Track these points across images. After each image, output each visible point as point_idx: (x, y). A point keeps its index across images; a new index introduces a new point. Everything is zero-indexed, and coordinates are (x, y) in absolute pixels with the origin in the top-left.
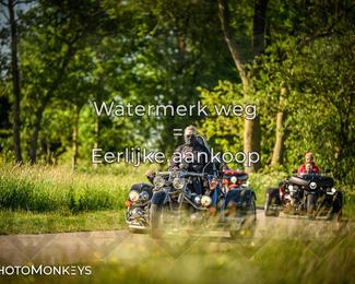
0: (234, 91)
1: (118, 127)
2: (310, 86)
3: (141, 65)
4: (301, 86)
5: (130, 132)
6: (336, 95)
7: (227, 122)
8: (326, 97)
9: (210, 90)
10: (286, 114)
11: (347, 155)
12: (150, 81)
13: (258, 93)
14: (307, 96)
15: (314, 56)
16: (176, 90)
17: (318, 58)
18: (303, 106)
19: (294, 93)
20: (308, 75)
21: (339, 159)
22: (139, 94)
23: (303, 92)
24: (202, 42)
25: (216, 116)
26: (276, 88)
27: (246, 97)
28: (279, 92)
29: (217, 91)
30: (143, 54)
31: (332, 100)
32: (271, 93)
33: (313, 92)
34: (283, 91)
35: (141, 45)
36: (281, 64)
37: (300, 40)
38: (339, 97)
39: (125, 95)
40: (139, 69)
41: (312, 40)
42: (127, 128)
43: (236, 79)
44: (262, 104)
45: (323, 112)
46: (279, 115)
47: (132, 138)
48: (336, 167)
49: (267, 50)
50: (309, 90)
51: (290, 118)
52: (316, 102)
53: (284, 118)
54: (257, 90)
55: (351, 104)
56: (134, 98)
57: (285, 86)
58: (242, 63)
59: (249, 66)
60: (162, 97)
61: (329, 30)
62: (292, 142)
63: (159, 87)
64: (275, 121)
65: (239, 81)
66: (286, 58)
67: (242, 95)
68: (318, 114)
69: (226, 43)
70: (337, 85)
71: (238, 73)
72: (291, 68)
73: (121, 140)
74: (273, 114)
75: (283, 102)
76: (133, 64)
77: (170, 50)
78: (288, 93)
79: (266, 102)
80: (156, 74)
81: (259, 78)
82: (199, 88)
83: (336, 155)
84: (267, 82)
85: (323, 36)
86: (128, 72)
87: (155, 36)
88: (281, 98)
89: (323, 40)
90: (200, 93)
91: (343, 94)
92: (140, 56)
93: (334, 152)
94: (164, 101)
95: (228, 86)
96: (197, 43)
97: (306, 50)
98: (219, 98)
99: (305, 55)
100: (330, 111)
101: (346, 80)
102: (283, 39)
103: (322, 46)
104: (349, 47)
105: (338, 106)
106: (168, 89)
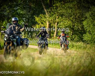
0: (44, 17)
2: (64, 16)
3: (19, 10)
4: (62, 16)
6: (71, 18)
7: (42, 25)
8: (68, 19)
9: (38, 17)
11: (74, 34)
12: (22, 14)
17: (67, 8)
18: (62, 21)
19: (60, 17)
20: (64, 12)
21: (72, 35)
24: (36, 4)
25: (39, 24)
27: (47, 18)
28: (56, 17)
29: (39, 17)
30: (20, 7)
32: (54, 17)
33: (65, 17)
34: (57, 17)
35: (19, 4)
36: (57, 10)
37: (62, 3)
38: (72, 18)
43: (44, 14)
44: (51, 20)
45: (68, 22)
46: (56, 23)
48: (71, 37)
49: (53, 6)
51: (59, 24)
52: (66, 20)
54: (50, 16)
55: (75, 21)
57: (58, 16)
58: (46, 9)
59: (48, 10)
60: (25, 18)
63: (24, 16)
64: (55, 25)
65: (46, 14)
66: (58, 8)
68: (66, 23)
69: (42, 4)
70: (71, 15)
72: (59, 11)
74: (54, 23)
75: (57, 20)
76: (17, 10)
77: (27, 6)
78: (58, 18)
79: (53, 20)
81: (51, 13)
82: (35, 16)
83: (71, 34)
84: (53, 15)
86: (16, 12)
87: (23, 2)
88: (57, 19)
89: (68, 3)
91: (73, 18)
92: (19, 8)
93: (71, 33)
94: (25, 20)
95: (43, 16)
96: (34, 4)
97: (63, 6)
98: (40, 19)
99: (63, 7)
100: (70, 22)
101: (74, 14)
102: (57, 3)
103: (68, 5)
104: (75, 5)
105: (72, 21)
106: (26, 16)
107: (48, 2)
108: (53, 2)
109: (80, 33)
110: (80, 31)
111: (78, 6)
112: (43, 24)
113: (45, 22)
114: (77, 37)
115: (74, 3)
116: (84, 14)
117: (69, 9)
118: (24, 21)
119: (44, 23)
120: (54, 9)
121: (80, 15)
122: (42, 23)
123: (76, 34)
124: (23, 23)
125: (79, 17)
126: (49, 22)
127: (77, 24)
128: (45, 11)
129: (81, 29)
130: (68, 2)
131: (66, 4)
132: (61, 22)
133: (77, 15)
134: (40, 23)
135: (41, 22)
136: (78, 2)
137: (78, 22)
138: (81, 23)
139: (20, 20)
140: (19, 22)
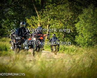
0: (36, 19)
1: (4, 28)
2: (56, 18)
3: (10, 12)
4: (54, 17)
5: (7, 30)
7: (33, 27)
8: (60, 21)
9: (29, 18)
10: (49, 25)
12: (13, 16)
13: (42, 19)
14: (55, 20)
15: (57, 10)
16: (20, 18)
18: (54, 23)
19: (52, 20)
20: (55, 15)
21: (64, 38)
22: (10, 19)
23: (54, 19)
24: (27, 5)
25: (30, 26)
26: (47, 18)
27: (39, 20)
28: (48, 19)
29: (31, 19)
30: (11, 8)
31: (62, 22)
32: (45, 19)
33: (57, 19)
34: (49, 19)
35: (10, 6)
36: (48, 12)
37: (54, 5)
38: (64, 21)
39: (6, 19)
40: (9, 12)
41: (57, 5)
42: (6, 29)
44: (43, 22)
45: (60, 25)
46: (48, 26)
47: (7, 31)
48: (63, 40)
49: (45, 7)
50: (56, 19)
51: (51, 26)
52: (58, 22)
53: (49, 26)
55: (67, 23)
56: (8, 20)
57: (49, 18)
58: (38, 11)
59: (40, 12)
60: (16, 20)
61: (62, 3)
62: (51, 33)
63: (15, 17)
64: (46, 27)
65: (37, 16)
66: (50, 10)
67: (38, 20)
68: (58, 25)
69: (33, 6)
70: (63, 17)
71: (37, 14)
72: (51, 13)
73: (4, 32)
74: (46, 25)
75: (49, 22)
77: (18, 7)
79: (44, 22)
80: (14, 14)
81: (42, 15)
82: (26, 18)
84: (44, 17)
85: (60, 4)
86: (7, 13)
87: (14, 3)
88: (48, 21)
89: (60, 5)
90: (26, 19)
92: (10, 9)
93: (62, 36)
94: (16, 21)
95: (34, 17)
96: (26, 5)
97: (55, 8)
98: (31, 21)
100: (62, 25)
101: (66, 16)
102: (49, 5)
103: (59, 7)
104: (67, 7)
105: (64, 23)
106: (17, 18)
107: (40, 3)
108: (45, 3)
109: (72, 36)
110: (72, 34)
111: (70, 8)
113: (36, 24)
114: (69, 39)
115: (66, 5)
116: (76, 16)
117: (61, 12)
118: (15, 23)
120: (45, 11)
121: (72, 18)
123: (68, 37)
124: (14, 25)
126: (41, 24)
127: (69, 26)
128: (37, 13)
129: (73, 32)
131: (58, 6)
132: (52, 24)
133: (69, 17)
134: (31, 25)
135: (32, 24)
136: (70, 4)
137: (70, 24)
138: (73, 26)
139: (11, 22)
140: (9, 24)
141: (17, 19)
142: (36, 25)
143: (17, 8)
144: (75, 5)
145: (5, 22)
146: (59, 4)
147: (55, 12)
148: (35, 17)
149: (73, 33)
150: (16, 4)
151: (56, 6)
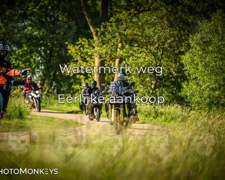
0: (89, 45)
2: (136, 42)
3: (30, 28)
4: (131, 42)
6: (153, 48)
7: (84, 64)
8: (147, 49)
9: (74, 44)
10: (121, 60)
11: (160, 86)
12: (36, 38)
13: (105, 46)
14: (135, 48)
15: (140, 23)
16: (52, 44)
17: (142, 24)
18: (132, 55)
19: (127, 46)
20: (135, 35)
22: (28, 46)
23: (132, 46)
24: (69, 14)
25: (77, 61)
26: (115, 43)
27: (97, 49)
28: (117, 46)
29: (78, 45)
30: (32, 21)
31: (151, 51)
32: (112, 46)
33: (139, 46)
34: (120, 45)
36: (118, 29)
37: (130, 14)
38: (155, 49)
39: (20, 46)
40: (28, 31)
41: (139, 13)
43: (89, 36)
44: (107, 53)
45: (145, 58)
46: (117, 60)
48: (152, 93)
50: (136, 45)
51: (124, 62)
52: (141, 52)
53: (120, 62)
54: (104, 44)
55: (162, 54)
56: (26, 49)
57: (121, 42)
58: (94, 27)
59: (98, 29)
60: (43, 48)
61: (149, 7)
63: (41, 42)
64: (114, 64)
65: (92, 38)
66: (122, 24)
67: (94, 47)
68: (142, 60)
69: (84, 15)
70: (153, 42)
71: (91, 33)
72: (125, 30)
74: (113, 59)
75: (120, 52)
76: (25, 27)
77: (48, 18)
78: (123, 47)
79: (109, 52)
80: (39, 34)
81: (105, 36)
82: (67, 43)
83: (153, 86)
84: (110, 39)
86: (22, 32)
87: (39, 9)
88: (118, 50)
89: (145, 13)
90: (67, 45)
91: (157, 48)
92: (29, 22)
93: (151, 84)
94: (44, 51)
95: (85, 41)
96: (66, 14)
97: (135, 20)
98: (79, 49)
99: (134, 23)
100: (149, 58)
101: (159, 38)
102: (120, 12)
103: (144, 17)
105: (154, 55)
106: (47, 43)
107: (98, 9)
108: (111, 9)
109: (173, 83)
110: (173, 80)
111: (168, 20)
112: (87, 62)
113: (91, 56)
114: (166, 92)
115: (159, 13)
116: (183, 38)
117: (149, 28)
118: (41, 55)
119: (88, 59)
120: (111, 26)
121: (173, 42)
122: (84, 60)
123: (165, 86)
124: (39, 58)
125: (170, 47)
126: (101, 57)
128: (92, 31)
129: (175, 75)
130: (145, 10)
131: (141, 15)
132: (128, 57)
133: (166, 41)
134: (79, 58)
135: (82, 57)
136: (169, 9)
137: (169, 57)
138: (175, 60)
139: (31, 52)
140: (28, 57)
141: (46, 46)
142: (91, 58)
143: (47, 20)
144: (180, 13)
145: (19, 52)
146: (142, 11)
147: (133, 30)
148: (89, 42)
149: (176, 78)
150: (43, 12)
151: (135, 15)
